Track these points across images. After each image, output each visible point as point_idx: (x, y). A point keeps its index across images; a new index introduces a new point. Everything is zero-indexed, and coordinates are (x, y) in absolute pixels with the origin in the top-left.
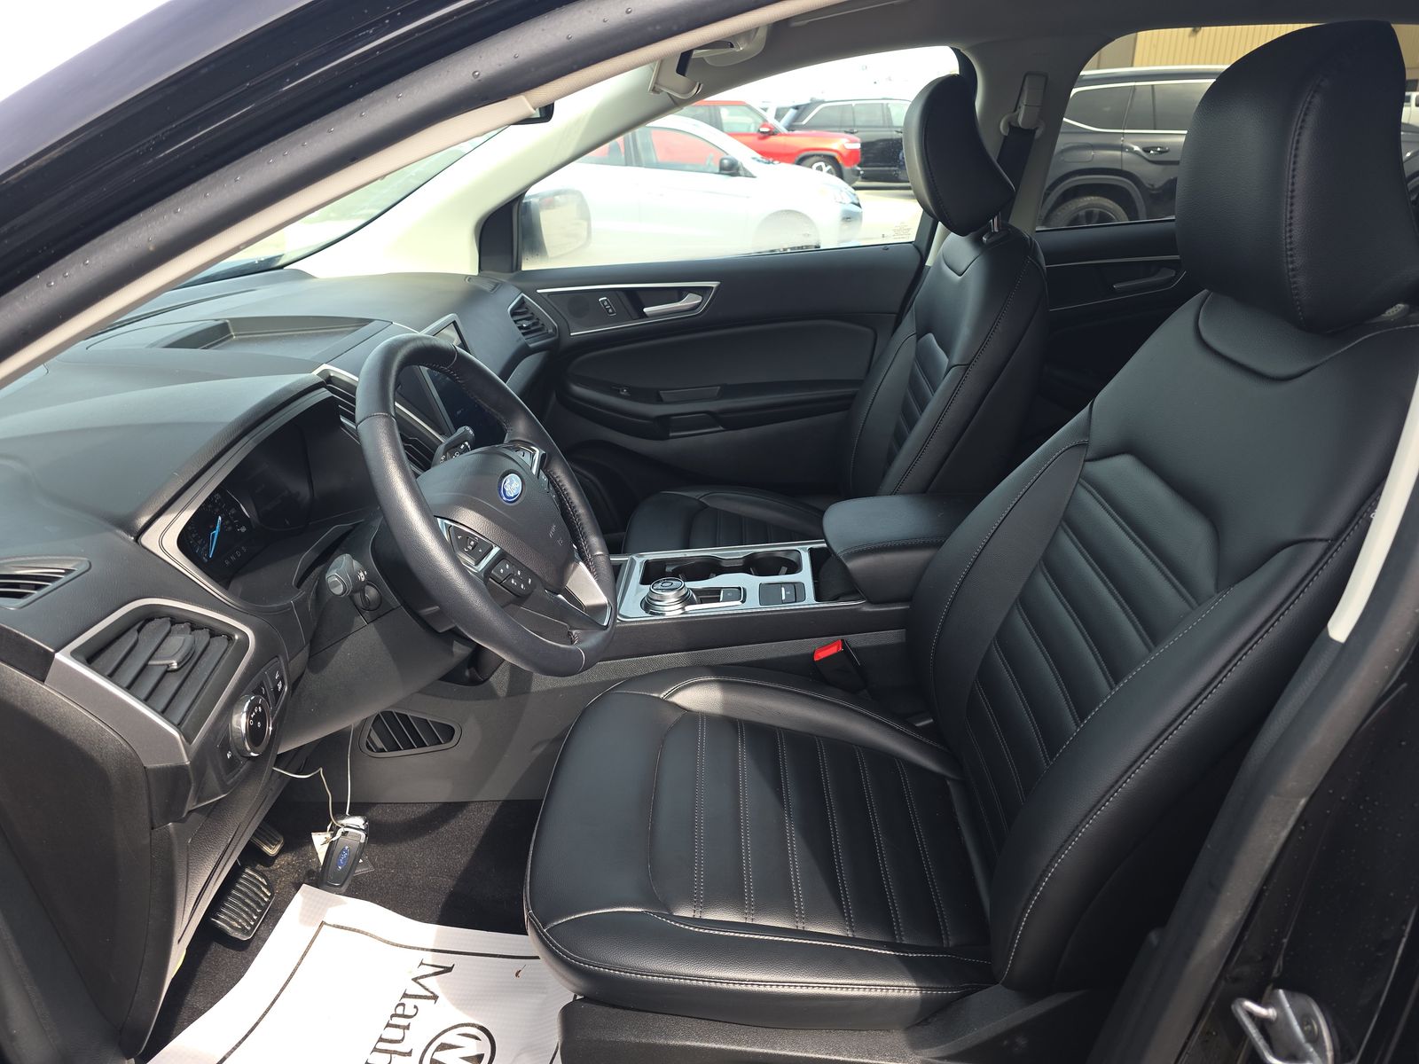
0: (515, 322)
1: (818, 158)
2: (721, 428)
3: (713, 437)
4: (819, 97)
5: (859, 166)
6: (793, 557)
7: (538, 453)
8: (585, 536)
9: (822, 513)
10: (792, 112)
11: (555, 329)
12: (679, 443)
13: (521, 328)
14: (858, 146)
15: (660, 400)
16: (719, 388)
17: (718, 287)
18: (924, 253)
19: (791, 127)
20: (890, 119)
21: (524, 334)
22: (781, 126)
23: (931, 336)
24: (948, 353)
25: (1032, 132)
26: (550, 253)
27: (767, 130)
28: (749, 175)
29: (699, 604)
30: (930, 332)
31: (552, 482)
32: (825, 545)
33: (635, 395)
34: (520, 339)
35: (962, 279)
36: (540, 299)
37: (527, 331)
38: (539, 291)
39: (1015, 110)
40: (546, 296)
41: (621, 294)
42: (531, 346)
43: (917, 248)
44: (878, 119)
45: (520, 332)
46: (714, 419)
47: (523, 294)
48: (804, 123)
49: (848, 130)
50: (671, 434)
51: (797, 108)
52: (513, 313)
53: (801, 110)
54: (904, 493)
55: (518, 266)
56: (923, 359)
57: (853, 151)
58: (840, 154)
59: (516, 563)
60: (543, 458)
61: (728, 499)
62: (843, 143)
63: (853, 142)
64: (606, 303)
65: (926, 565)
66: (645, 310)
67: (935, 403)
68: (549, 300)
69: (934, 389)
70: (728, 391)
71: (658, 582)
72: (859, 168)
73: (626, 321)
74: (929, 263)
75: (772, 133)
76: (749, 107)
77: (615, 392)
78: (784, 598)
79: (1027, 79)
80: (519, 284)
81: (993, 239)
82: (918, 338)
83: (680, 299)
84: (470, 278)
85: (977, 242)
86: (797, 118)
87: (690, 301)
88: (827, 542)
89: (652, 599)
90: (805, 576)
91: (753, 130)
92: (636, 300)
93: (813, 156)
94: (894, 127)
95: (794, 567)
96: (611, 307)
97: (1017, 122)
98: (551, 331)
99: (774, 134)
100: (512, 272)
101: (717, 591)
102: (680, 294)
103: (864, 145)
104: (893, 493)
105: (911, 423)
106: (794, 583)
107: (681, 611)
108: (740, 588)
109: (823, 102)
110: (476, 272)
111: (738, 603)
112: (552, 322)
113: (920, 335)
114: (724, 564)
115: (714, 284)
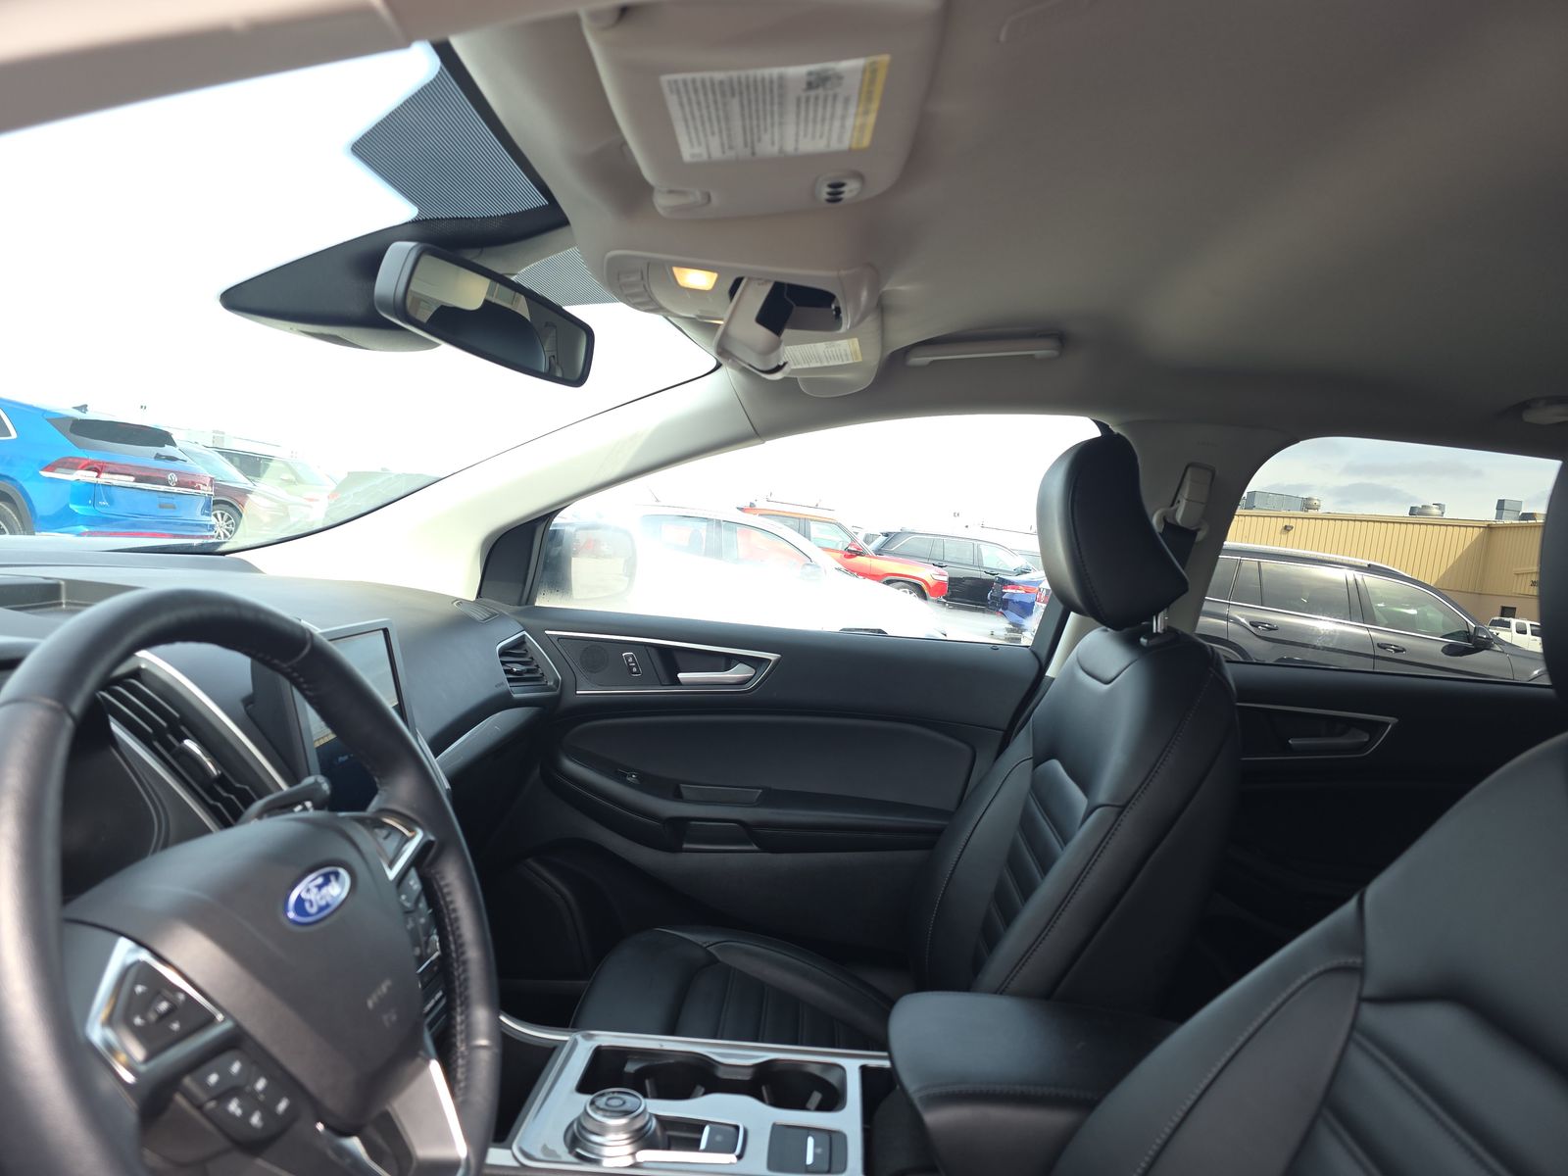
0: (503, 663)
1: (903, 584)
2: (755, 847)
3: (742, 859)
5: (944, 598)
6: (832, 1078)
7: (418, 838)
8: (466, 1004)
9: (890, 1003)
10: (882, 539)
11: (556, 681)
12: (694, 859)
13: (507, 672)
15: (678, 796)
16: (760, 791)
17: (778, 662)
18: (1043, 661)
19: (879, 552)
20: (980, 560)
21: (509, 680)
22: (870, 548)
23: (1056, 765)
24: (1086, 787)
25: (1194, 534)
26: (574, 592)
27: (854, 549)
29: (664, 1149)
30: (1054, 758)
31: (431, 893)
32: (886, 1064)
33: (648, 784)
34: (502, 684)
35: (1112, 690)
36: (547, 642)
37: (515, 678)
38: (547, 632)
39: (1172, 505)
40: (555, 640)
41: (653, 651)
42: (515, 696)
43: (1035, 654)
44: (968, 558)
45: (504, 677)
46: (749, 833)
47: (525, 633)
48: (892, 549)
49: (937, 563)
50: (686, 846)
51: (887, 535)
52: (503, 653)
53: (890, 537)
54: (1018, 994)
55: (530, 600)
56: (1043, 793)
58: (927, 584)
59: (261, 1060)
60: (424, 850)
61: (748, 953)
62: (930, 574)
63: (941, 574)
64: (630, 660)
65: (1064, 1141)
66: (680, 675)
67: (1067, 858)
68: (559, 646)
69: (1065, 840)
70: (771, 798)
71: (602, 1095)
72: (944, 601)
73: (652, 685)
74: (1050, 673)
75: (859, 553)
76: (840, 526)
77: (620, 776)
78: (810, 1160)
79: (1189, 470)
80: (523, 620)
81: (1154, 641)
82: (1036, 765)
83: (727, 669)
84: (461, 602)
85: (1130, 642)
86: (885, 544)
87: (739, 672)
88: (890, 1058)
89: (584, 1128)
90: (848, 1120)
91: (840, 548)
92: (670, 661)
93: (898, 581)
94: (984, 568)
95: (833, 1100)
96: (636, 666)
97: (1174, 518)
98: (550, 683)
99: (860, 554)
100: (519, 605)
101: (698, 1126)
102: (729, 661)
103: (950, 579)
104: (1000, 991)
105: (1027, 889)
106: (830, 1133)
107: (629, 1161)
108: (737, 1128)
109: (915, 533)
110: (472, 596)
111: (731, 1158)
112: (553, 672)
113: (1039, 759)
114: (722, 1074)
115: (772, 657)
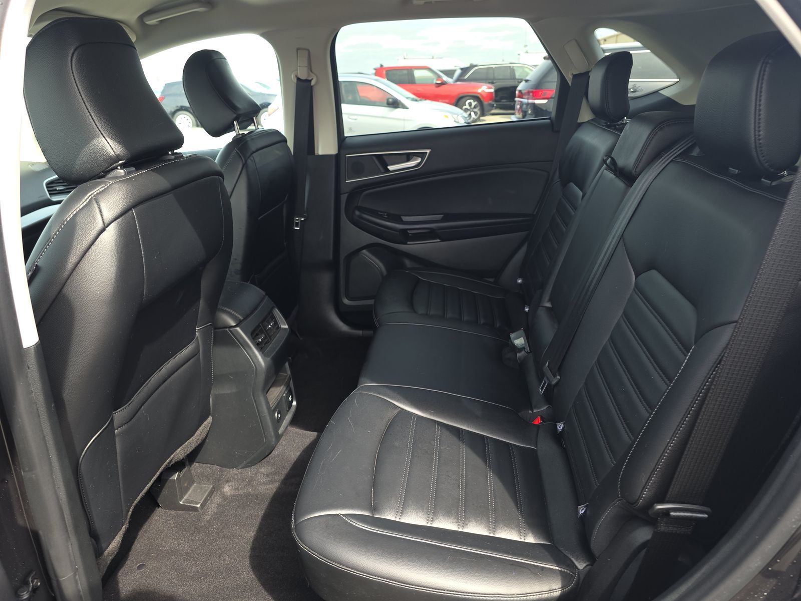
1: (470, 98)
4: (475, 63)
14: (492, 90)
20: (513, 75)
27: (439, 82)
28: (404, 107)
44: (509, 75)
48: (466, 77)
49: (489, 81)
51: (462, 69)
53: (465, 70)
57: (491, 93)
58: (483, 96)
62: (485, 89)
63: (489, 88)
72: (493, 103)
75: (443, 84)
76: (429, 69)
86: (462, 75)
93: (468, 96)
94: (517, 79)
99: (445, 85)
103: (497, 90)
109: (476, 66)
